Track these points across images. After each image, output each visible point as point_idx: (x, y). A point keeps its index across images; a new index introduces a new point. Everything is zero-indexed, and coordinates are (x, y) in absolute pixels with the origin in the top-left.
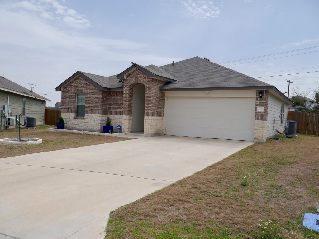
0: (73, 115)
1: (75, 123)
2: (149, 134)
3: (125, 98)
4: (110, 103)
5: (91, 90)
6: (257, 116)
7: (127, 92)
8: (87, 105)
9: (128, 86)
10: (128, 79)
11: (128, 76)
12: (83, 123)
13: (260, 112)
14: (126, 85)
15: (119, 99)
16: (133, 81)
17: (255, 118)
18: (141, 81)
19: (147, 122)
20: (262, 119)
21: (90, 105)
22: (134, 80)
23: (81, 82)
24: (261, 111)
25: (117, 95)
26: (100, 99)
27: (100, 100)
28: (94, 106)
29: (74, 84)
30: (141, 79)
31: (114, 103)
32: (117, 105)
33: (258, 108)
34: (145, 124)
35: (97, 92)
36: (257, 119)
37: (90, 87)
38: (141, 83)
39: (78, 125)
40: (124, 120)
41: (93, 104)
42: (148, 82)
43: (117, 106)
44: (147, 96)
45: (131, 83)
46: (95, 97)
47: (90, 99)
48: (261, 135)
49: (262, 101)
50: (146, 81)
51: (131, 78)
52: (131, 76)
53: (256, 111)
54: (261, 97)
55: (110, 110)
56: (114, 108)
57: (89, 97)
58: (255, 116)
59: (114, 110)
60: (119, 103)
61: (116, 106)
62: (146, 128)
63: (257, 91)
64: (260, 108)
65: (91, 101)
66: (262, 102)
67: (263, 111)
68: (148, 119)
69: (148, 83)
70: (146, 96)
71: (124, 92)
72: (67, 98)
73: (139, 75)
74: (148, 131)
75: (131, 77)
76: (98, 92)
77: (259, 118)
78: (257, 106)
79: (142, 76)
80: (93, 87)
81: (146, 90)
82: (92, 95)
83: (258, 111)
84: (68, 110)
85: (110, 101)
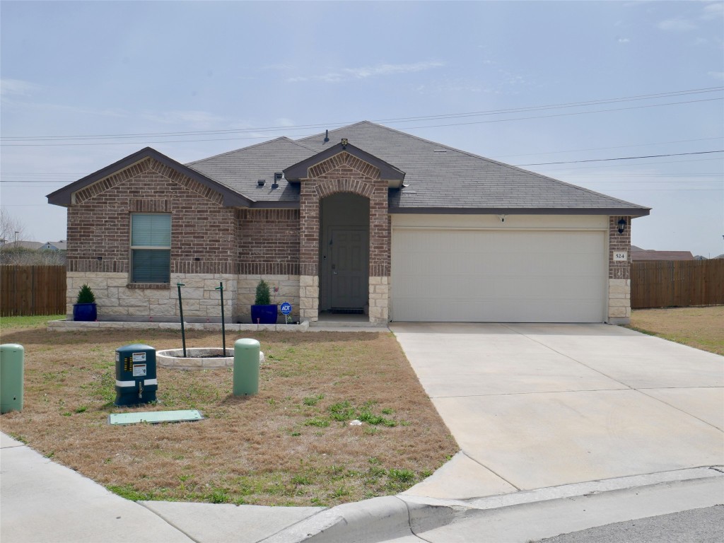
0: (123, 278)
1: (133, 302)
2: (383, 320)
3: (306, 228)
4: (244, 243)
5: (193, 204)
6: (615, 270)
7: (313, 214)
8: (181, 248)
9: (316, 199)
10: (315, 180)
11: (316, 171)
12: (166, 301)
13: (620, 262)
14: (310, 195)
15: (277, 233)
16: (331, 187)
17: (610, 273)
18: (356, 187)
19: (377, 291)
20: (624, 275)
21: (192, 248)
22: (335, 182)
23: (152, 181)
24: (621, 259)
25: (267, 222)
26: (228, 230)
27: (229, 234)
28: (208, 252)
29: (123, 184)
30: (356, 182)
31: (260, 243)
32: (270, 247)
33: (615, 254)
34: (371, 296)
35: (215, 212)
36: (615, 276)
37: (187, 196)
38: (358, 190)
39: (142, 309)
40: (305, 287)
41: (202, 245)
42: (376, 189)
43: (271, 250)
44: (376, 226)
45: (326, 192)
46: (211, 226)
47: (189, 230)
48: (624, 308)
49: (624, 238)
50: (372, 188)
51: (325, 177)
52: (324, 172)
53: (611, 258)
54: (621, 231)
55: (245, 261)
56: (258, 257)
57: (186, 226)
58: (610, 270)
59: (260, 261)
60: (276, 243)
61: (268, 250)
62: (376, 306)
63: (611, 217)
64: (618, 253)
65: (194, 237)
66: (624, 242)
67: (625, 259)
68: (382, 284)
69: (378, 193)
70: (372, 225)
71: (304, 214)
72: (93, 225)
73: (351, 170)
74: (382, 314)
75: (324, 175)
76: (219, 212)
77: (619, 274)
78: (614, 249)
79: (359, 174)
80: (199, 196)
81: (373, 211)
82: (199, 219)
83: (615, 259)
84: (99, 263)
85: (244, 236)
